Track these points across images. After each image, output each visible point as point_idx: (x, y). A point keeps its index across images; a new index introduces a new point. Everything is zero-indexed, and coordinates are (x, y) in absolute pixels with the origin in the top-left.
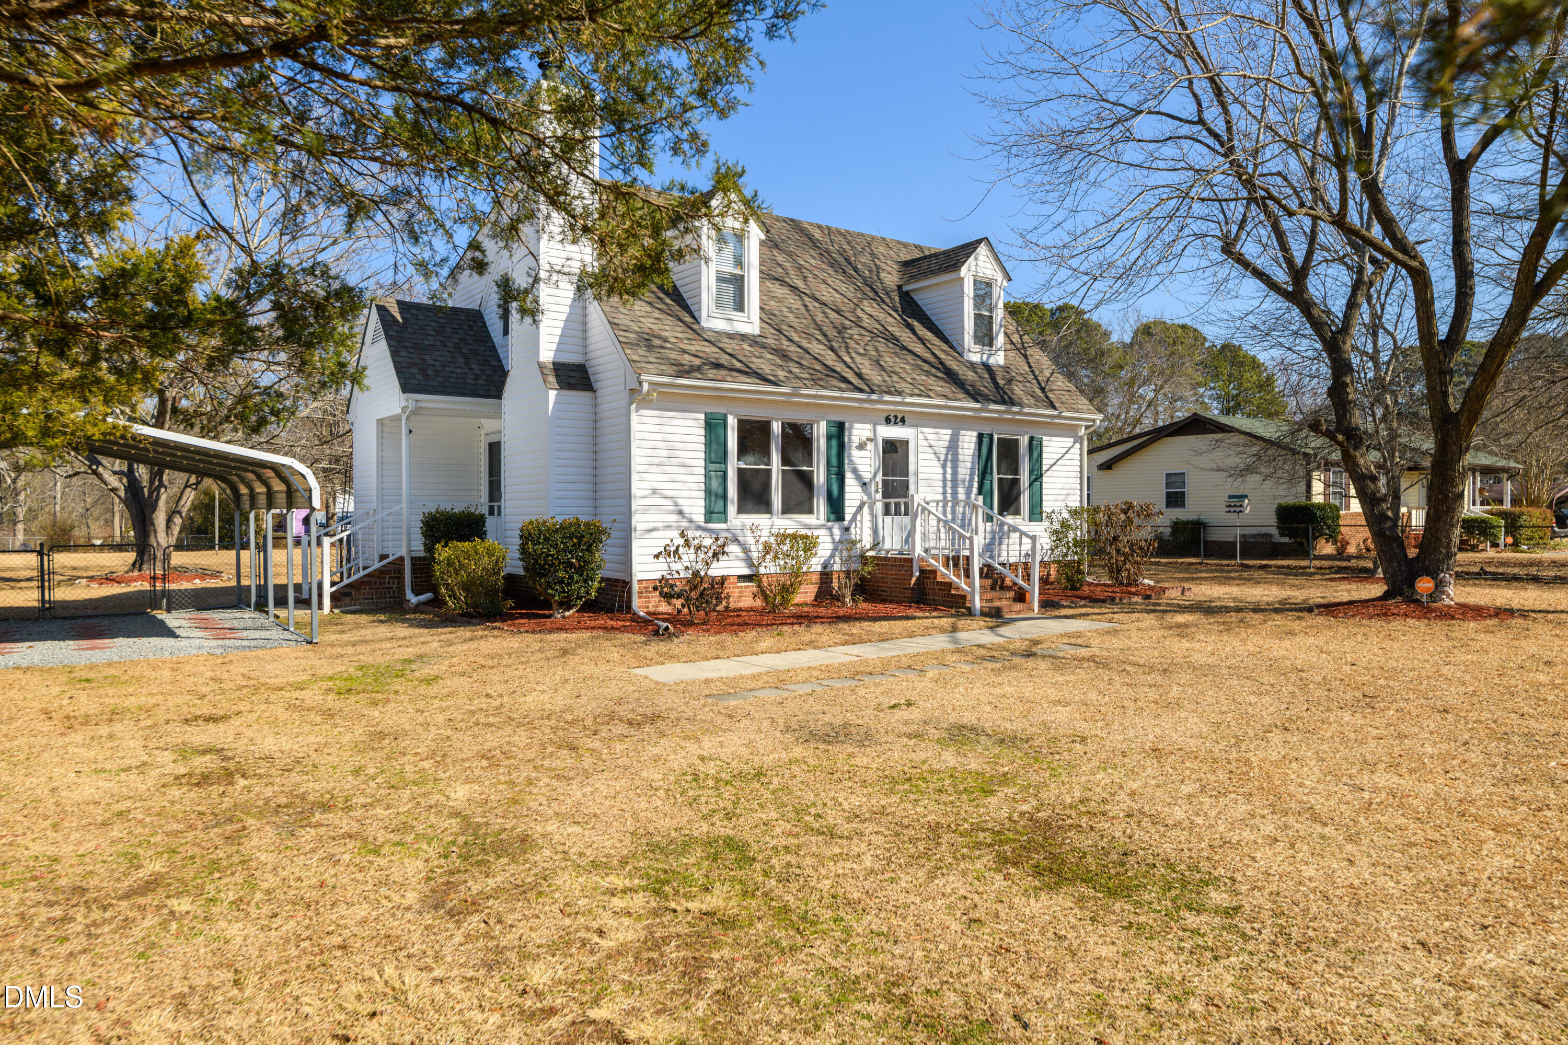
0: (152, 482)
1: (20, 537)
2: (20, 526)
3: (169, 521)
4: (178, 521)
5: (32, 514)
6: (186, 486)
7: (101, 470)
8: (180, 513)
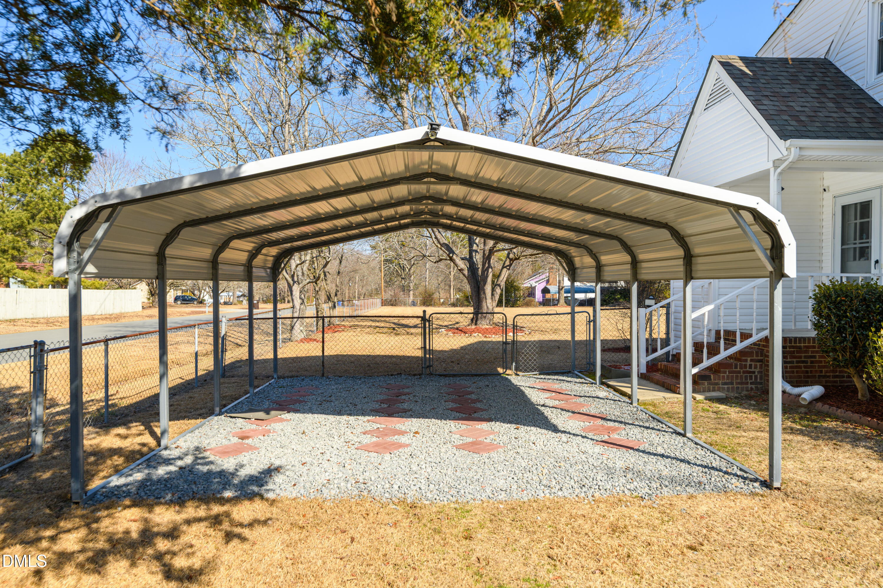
0: (484, 265)
1: (411, 298)
2: (411, 292)
3: (493, 290)
4: (498, 291)
5: (416, 286)
6: (503, 267)
7: (454, 257)
8: (499, 285)
